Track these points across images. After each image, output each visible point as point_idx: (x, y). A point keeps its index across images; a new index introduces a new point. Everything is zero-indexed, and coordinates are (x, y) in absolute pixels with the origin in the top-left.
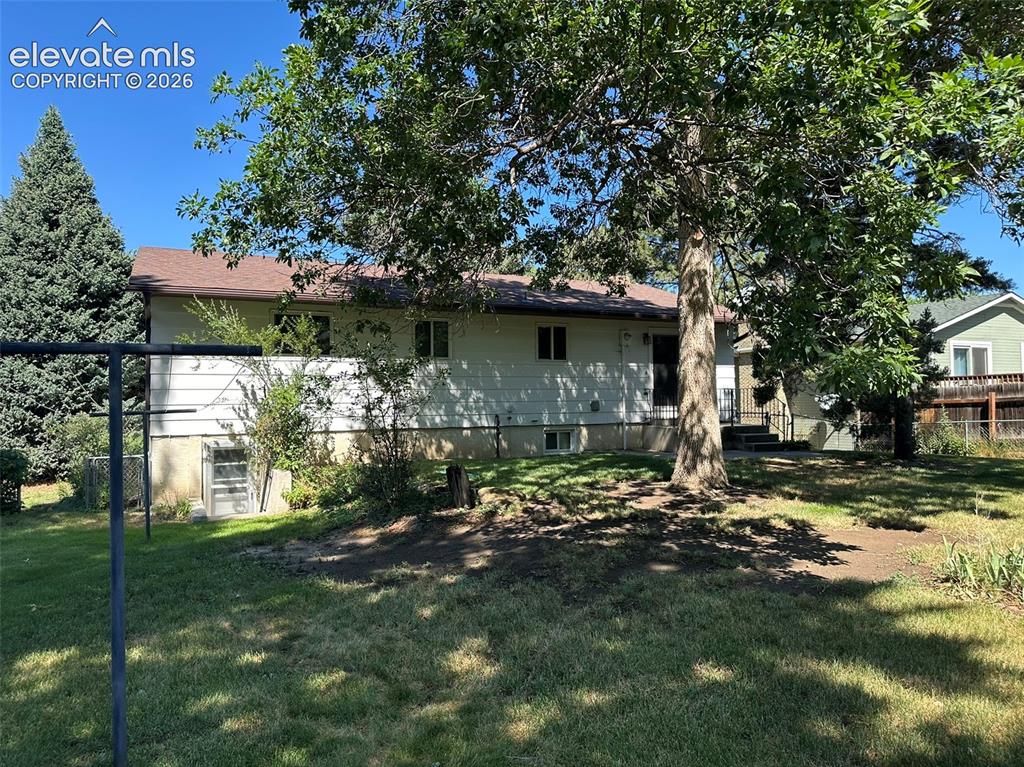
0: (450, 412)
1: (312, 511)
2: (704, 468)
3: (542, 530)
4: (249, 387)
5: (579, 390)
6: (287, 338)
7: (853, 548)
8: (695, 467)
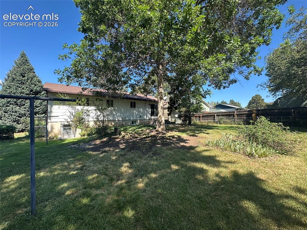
0: (113, 117)
1: (86, 137)
2: (162, 127)
3: (134, 139)
4: (71, 112)
5: (138, 113)
6: (80, 102)
7: (189, 140)
8: (160, 127)
